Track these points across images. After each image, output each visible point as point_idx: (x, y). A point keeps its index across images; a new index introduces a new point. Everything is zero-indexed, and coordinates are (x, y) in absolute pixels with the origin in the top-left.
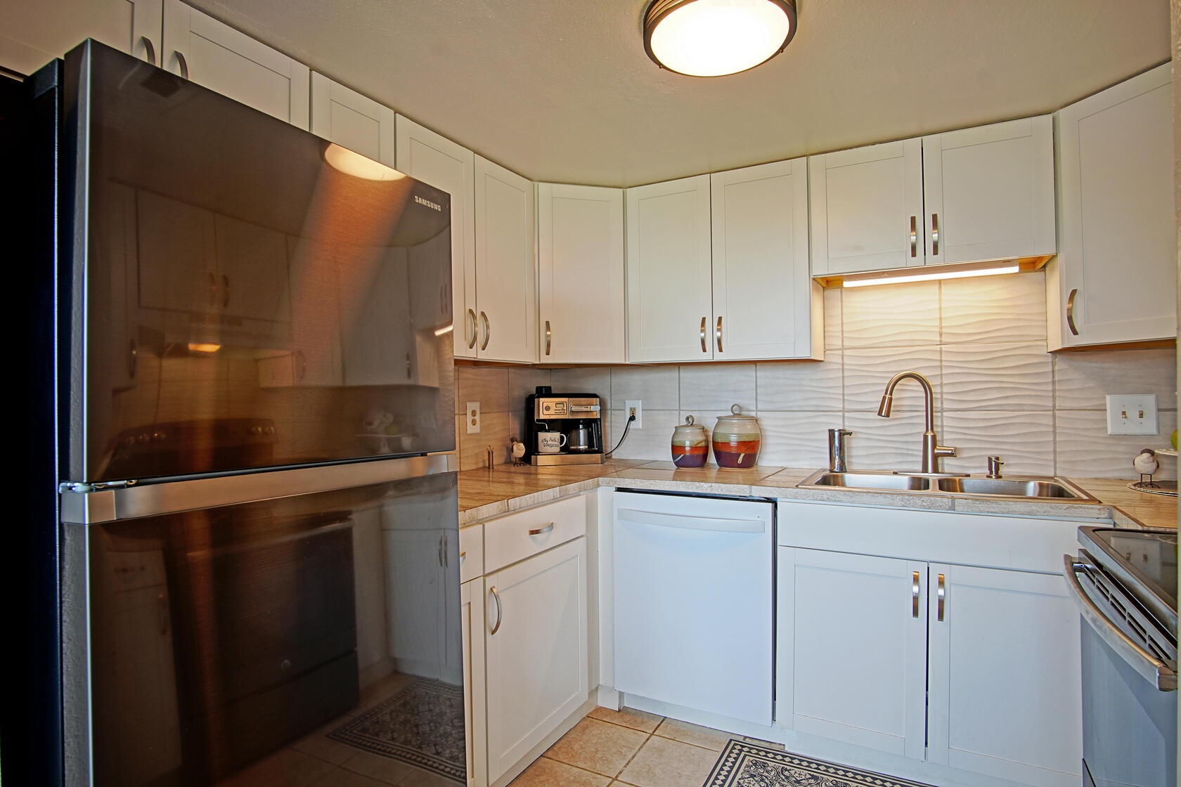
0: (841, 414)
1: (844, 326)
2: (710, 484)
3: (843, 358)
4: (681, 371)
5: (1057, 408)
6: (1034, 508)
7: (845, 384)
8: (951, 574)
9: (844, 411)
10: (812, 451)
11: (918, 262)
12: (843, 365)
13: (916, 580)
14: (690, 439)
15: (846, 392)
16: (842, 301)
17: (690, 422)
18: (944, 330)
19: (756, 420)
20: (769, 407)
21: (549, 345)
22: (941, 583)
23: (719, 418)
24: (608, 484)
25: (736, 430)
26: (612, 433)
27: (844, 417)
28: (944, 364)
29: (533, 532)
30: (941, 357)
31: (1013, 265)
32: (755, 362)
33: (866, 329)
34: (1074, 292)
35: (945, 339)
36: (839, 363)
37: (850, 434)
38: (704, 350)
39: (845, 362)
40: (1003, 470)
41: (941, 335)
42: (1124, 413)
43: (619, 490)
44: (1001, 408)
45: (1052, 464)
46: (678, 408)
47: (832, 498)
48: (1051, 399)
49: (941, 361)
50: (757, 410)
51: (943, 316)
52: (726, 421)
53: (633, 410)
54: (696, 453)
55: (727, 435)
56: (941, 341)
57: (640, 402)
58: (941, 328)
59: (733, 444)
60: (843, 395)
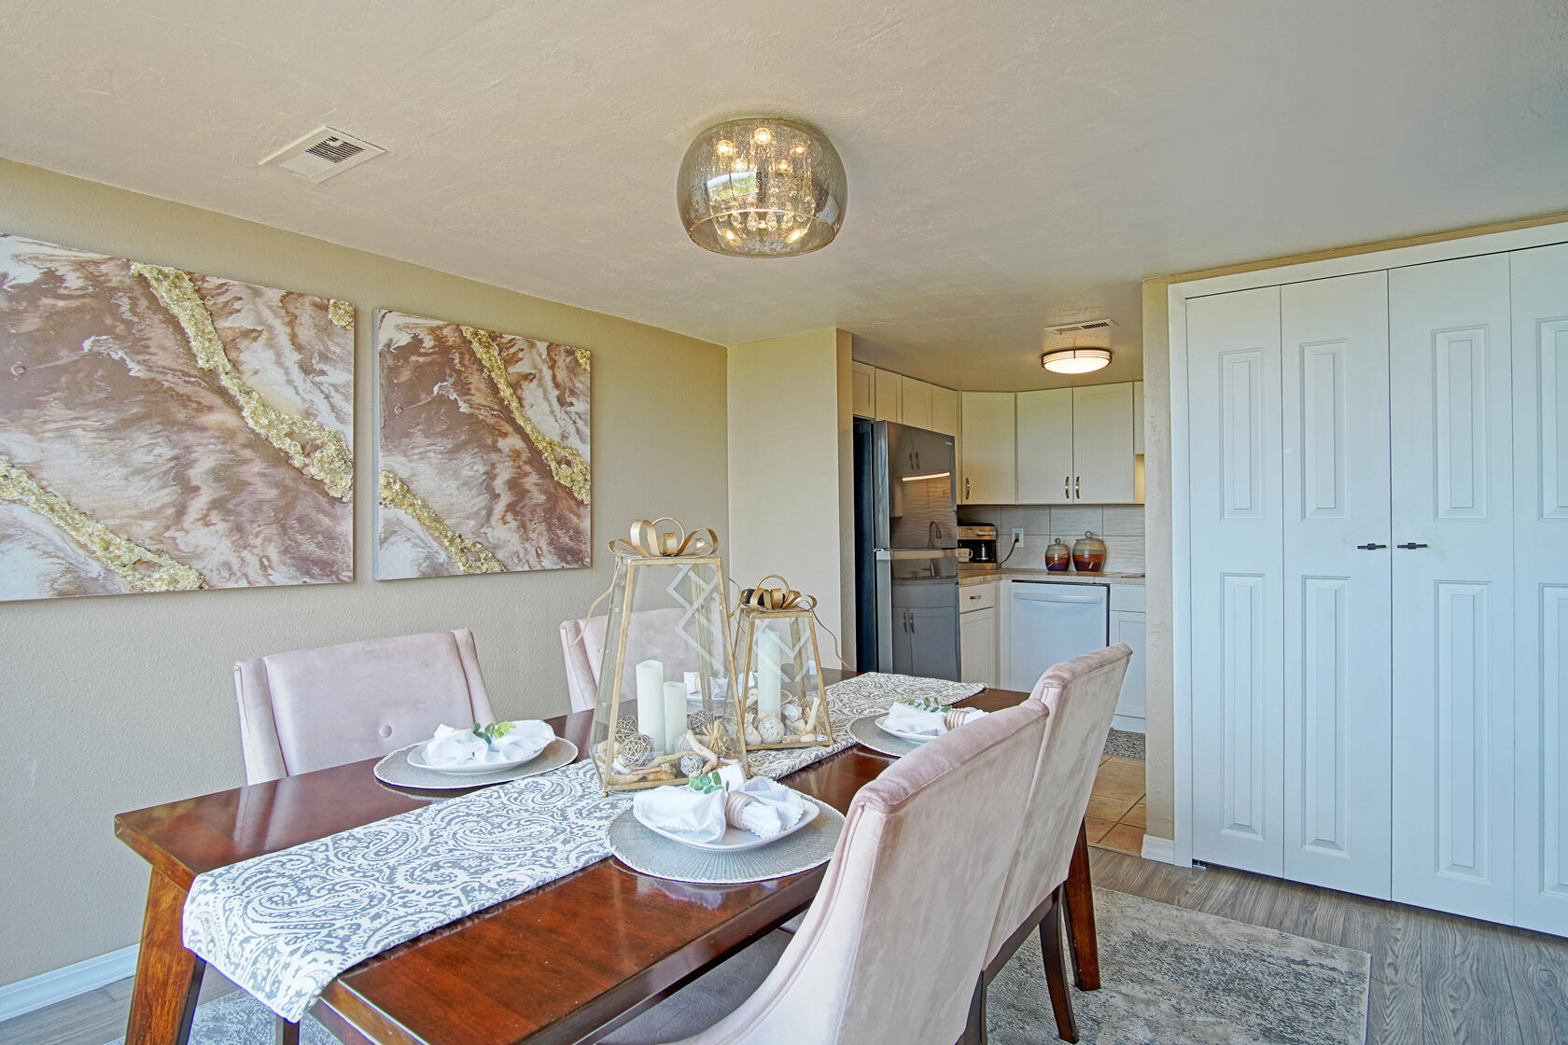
4: (1051, 510)
14: (1057, 555)
17: (1057, 543)
19: (1102, 542)
20: (1110, 533)
21: (968, 493)
23: (1077, 540)
24: (1007, 578)
25: (1088, 548)
26: (1002, 553)
29: (972, 598)
32: (1102, 506)
38: (1068, 497)
43: (1013, 581)
46: (1049, 534)
50: (1103, 536)
52: (1082, 542)
53: (1017, 535)
54: (1061, 562)
55: (1082, 551)
57: (1023, 529)
59: (1086, 556)
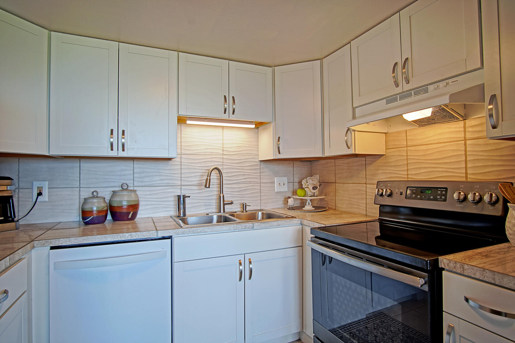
0: (180, 187)
1: (182, 143)
2: (130, 234)
3: (181, 159)
4: (81, 162)
5: (261, 182)
6: (280, 223)
7: (182, 172)
8: (253, 257)
9: (181, 185)
10: (165, 207)
11: (226, 117)
12: (181, 162)
13: (240, 264)
14: (95, 206)
15: (182, 176)
16: (181, 130)
17: (95, 195)
18: (224, 149)
20: (140, 184)
22: (250, 263)
23: (114, 192)
24: (43, 245)
27: (181, 188)
28: (224, 164)
30: (223, 161)
31: (253, 124)
33: (191, 145)
34: (279, 138)
35: (225, 153)
36: (179, 162)
37: (189, 197)
38: (112, 149)
39: (182, 161)
40: (248, 208)
41: (223, 151)
42: (280, 184)
43: (52, 248)
44: (244, 183)
45: (260, 204)
46: (79, 186)
47: (202, 231)
48: (259, 179)
49: (223, 162)
50: (134, 186)
51: (224, 143)
52: (119, 193)
53: (40, 189)
54: (101, 214)
56: (223, 154)
57: (47, 182)
58: (223, 148)
59: (125, 207)
60: (181, 177)
